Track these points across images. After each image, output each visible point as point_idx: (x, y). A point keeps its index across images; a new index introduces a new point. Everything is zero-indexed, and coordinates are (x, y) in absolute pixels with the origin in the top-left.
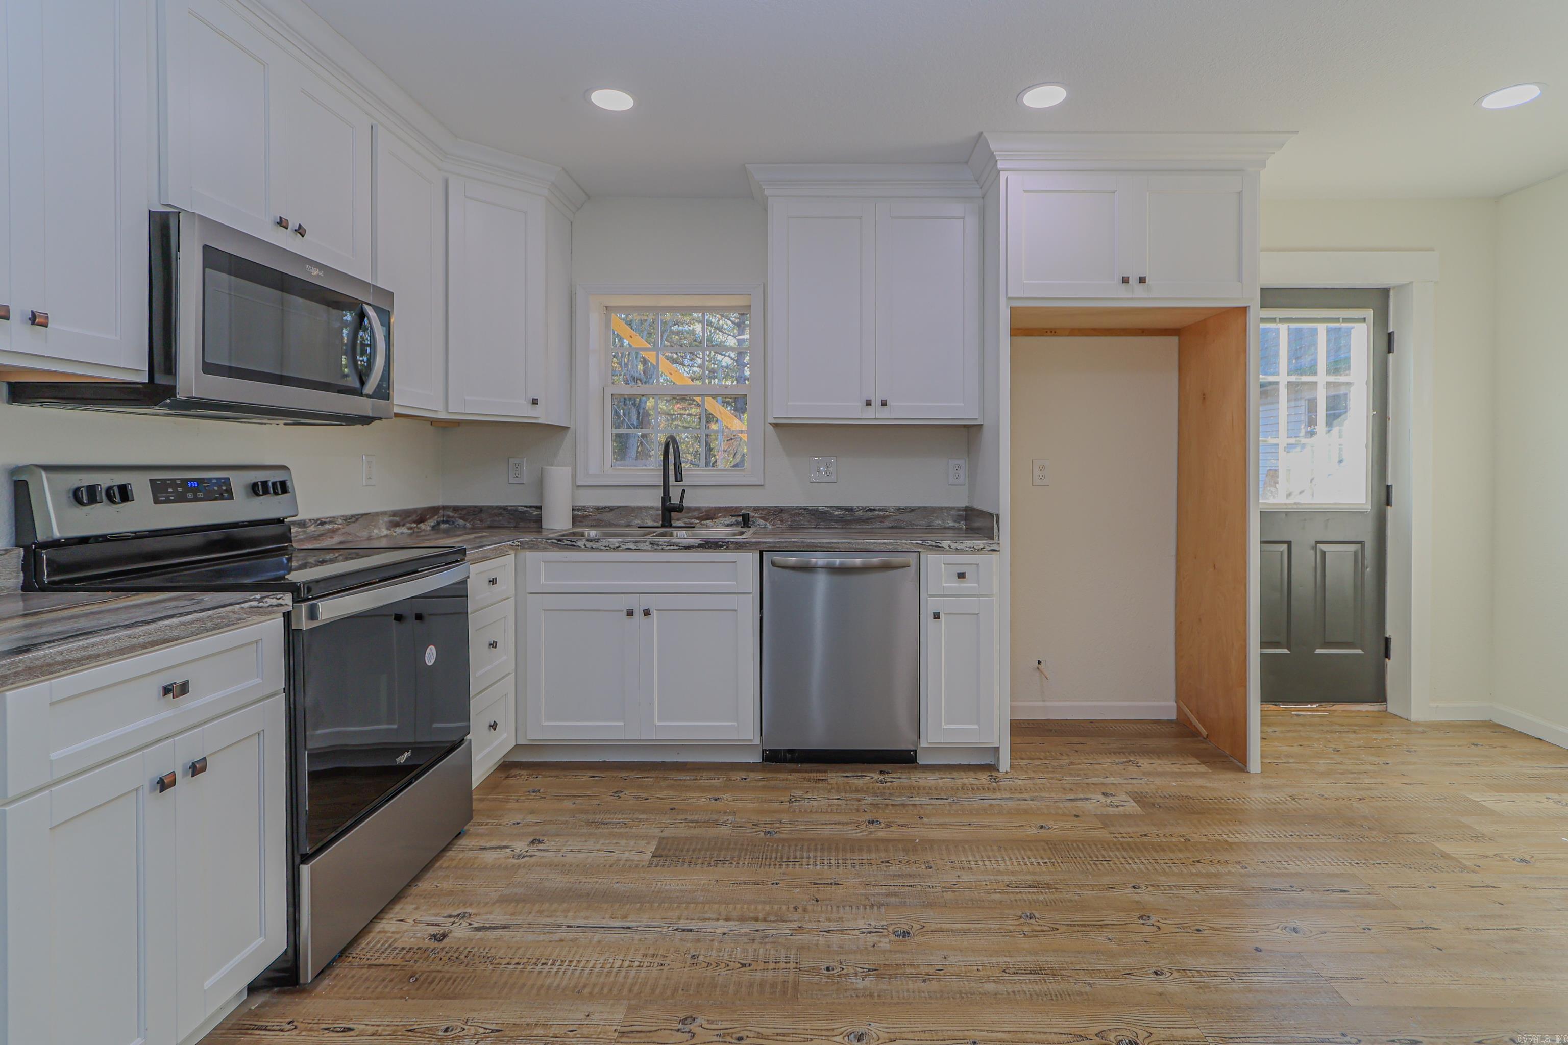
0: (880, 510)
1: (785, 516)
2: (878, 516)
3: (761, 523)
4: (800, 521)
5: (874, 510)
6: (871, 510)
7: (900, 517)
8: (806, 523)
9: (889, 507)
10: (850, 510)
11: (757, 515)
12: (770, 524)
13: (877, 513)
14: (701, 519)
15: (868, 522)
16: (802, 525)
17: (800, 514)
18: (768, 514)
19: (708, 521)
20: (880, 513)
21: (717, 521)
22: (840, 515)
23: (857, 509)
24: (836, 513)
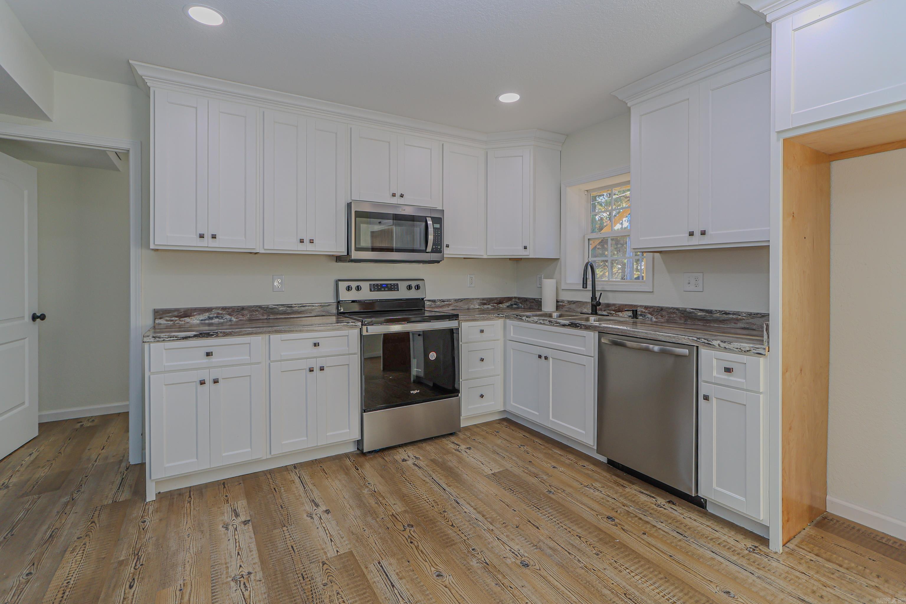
0: (734, 314)
1: (664, 313)
2: (732, 319)
3: (649, 317)
4: (674, 317)
5: (729, 314)
6: (726, 313)
7: (751, 321)
8: (677, 319)
9: (742, 312)
10: (710, 312)
11: (646, 311)
12: (655, 318)
13: (731, 316)
14: (616, 311)
15: (724, 323)
16: (675, 320)
17: (674, 313)
18: (653, 311)
19: (619, 313)
20: (734, 317)
21: (624, 313)
22: (702, 315)
23: (715, 312)
24: (699, 314)
